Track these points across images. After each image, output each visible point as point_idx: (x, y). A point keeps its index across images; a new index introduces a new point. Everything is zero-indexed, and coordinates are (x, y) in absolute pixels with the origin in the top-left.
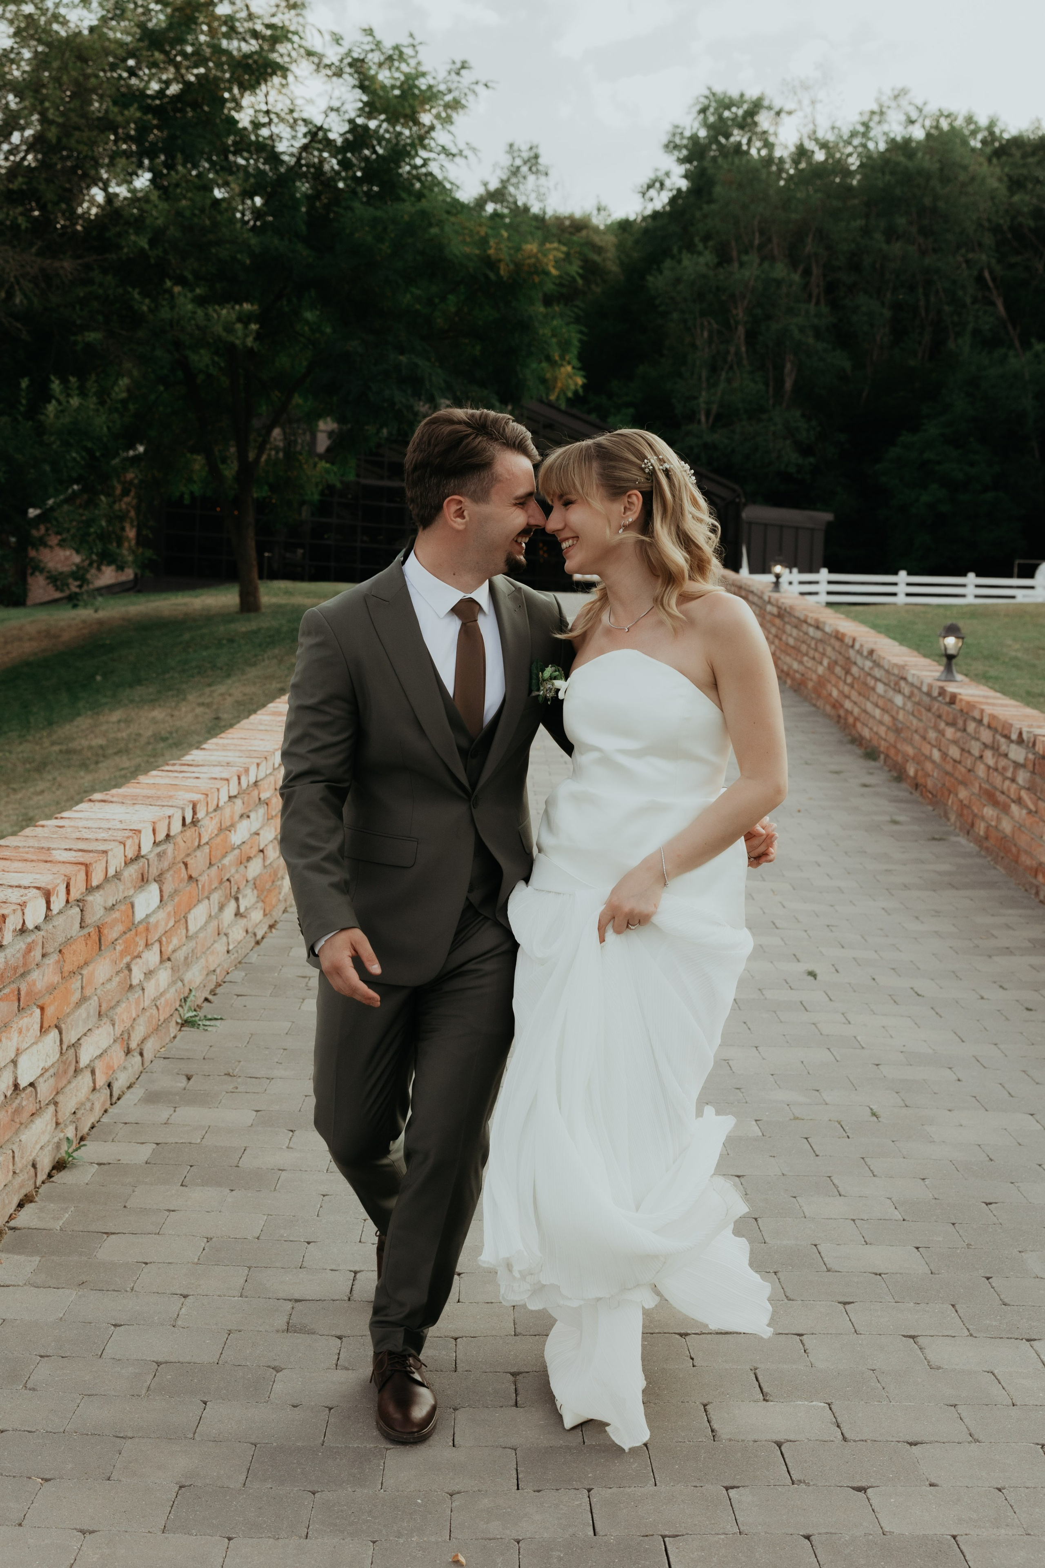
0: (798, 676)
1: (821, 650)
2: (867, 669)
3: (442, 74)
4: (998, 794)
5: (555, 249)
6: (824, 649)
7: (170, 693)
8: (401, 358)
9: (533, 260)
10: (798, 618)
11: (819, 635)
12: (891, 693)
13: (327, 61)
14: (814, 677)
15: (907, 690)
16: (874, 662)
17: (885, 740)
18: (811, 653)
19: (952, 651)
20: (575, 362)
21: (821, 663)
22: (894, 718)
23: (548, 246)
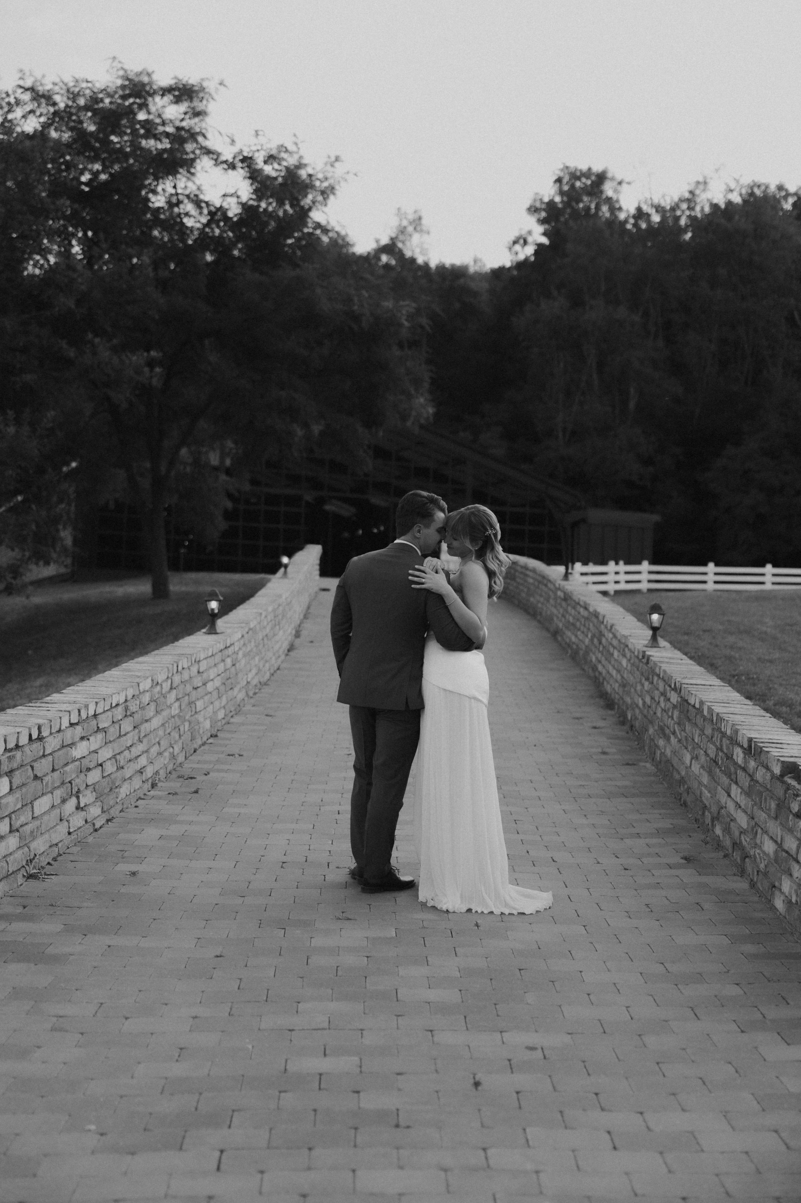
0: (575, 647)
1: (587, 625)
2: (609, 640)
3: (320, 165)
4: (666, 728)
5: (408, 305)
6: (589, 625)
8: (281, 393)
9: (389, 315)
10: (574, 601)
11: (586, 614)
12: (621, 657)
13: (223, 158)
14: (584, 647)
15: (628, 655)
16: (613, 633)
17: (618, 693)
18: (582, 628)
19: (656, 624)
20: (427, 395)
21: (587, 636)
22: (622, 677)
23: (401, 303)
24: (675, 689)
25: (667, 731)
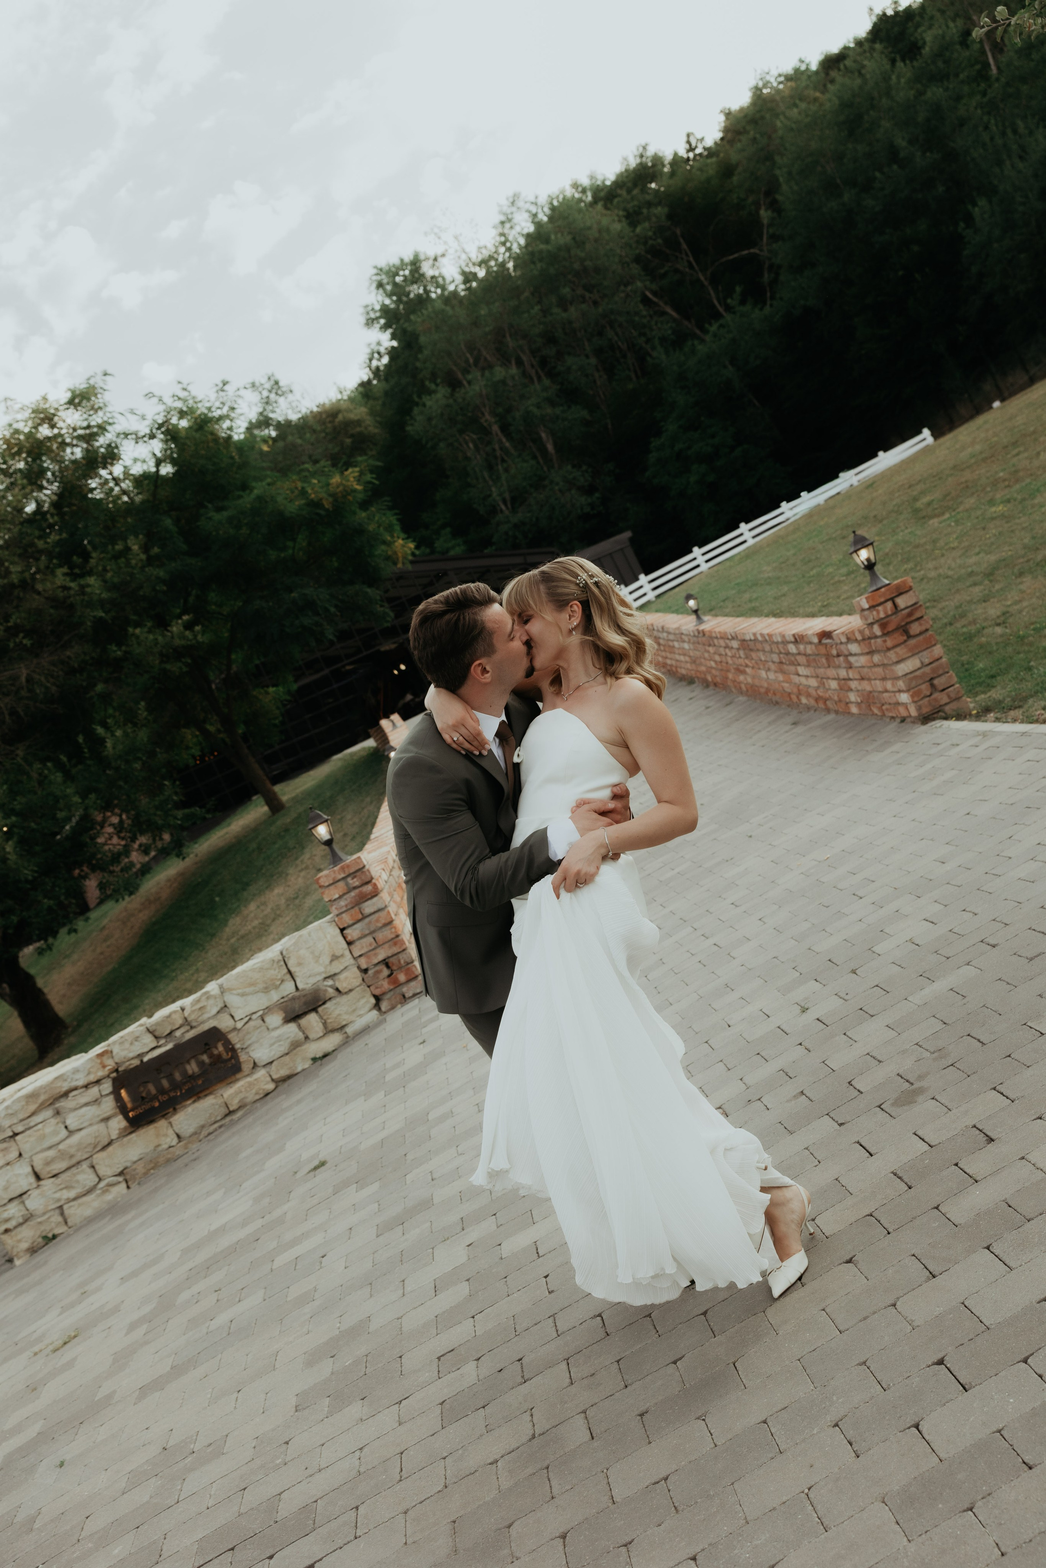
3: (213, 396)
5: (353, 472)
7: (275, 877)
8: (293, 595)
9: (341, 488)
12: (682, 644)
13: (141, 434)
15: (686, 639)
17: (692, 670)
19: (695, 608)
20: (402, 535)
22: (690, 657)
23: (346, 473)
24: (733, 638)
25: (742, 668)
